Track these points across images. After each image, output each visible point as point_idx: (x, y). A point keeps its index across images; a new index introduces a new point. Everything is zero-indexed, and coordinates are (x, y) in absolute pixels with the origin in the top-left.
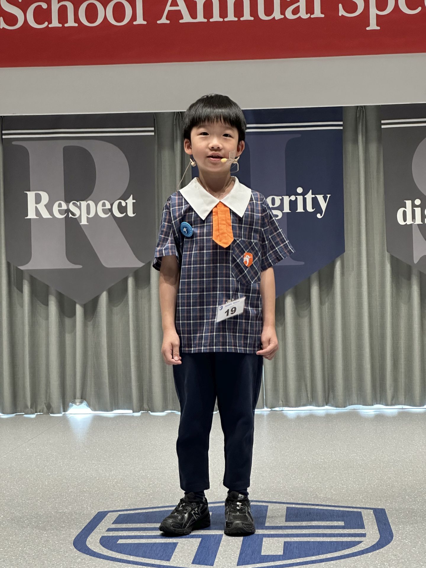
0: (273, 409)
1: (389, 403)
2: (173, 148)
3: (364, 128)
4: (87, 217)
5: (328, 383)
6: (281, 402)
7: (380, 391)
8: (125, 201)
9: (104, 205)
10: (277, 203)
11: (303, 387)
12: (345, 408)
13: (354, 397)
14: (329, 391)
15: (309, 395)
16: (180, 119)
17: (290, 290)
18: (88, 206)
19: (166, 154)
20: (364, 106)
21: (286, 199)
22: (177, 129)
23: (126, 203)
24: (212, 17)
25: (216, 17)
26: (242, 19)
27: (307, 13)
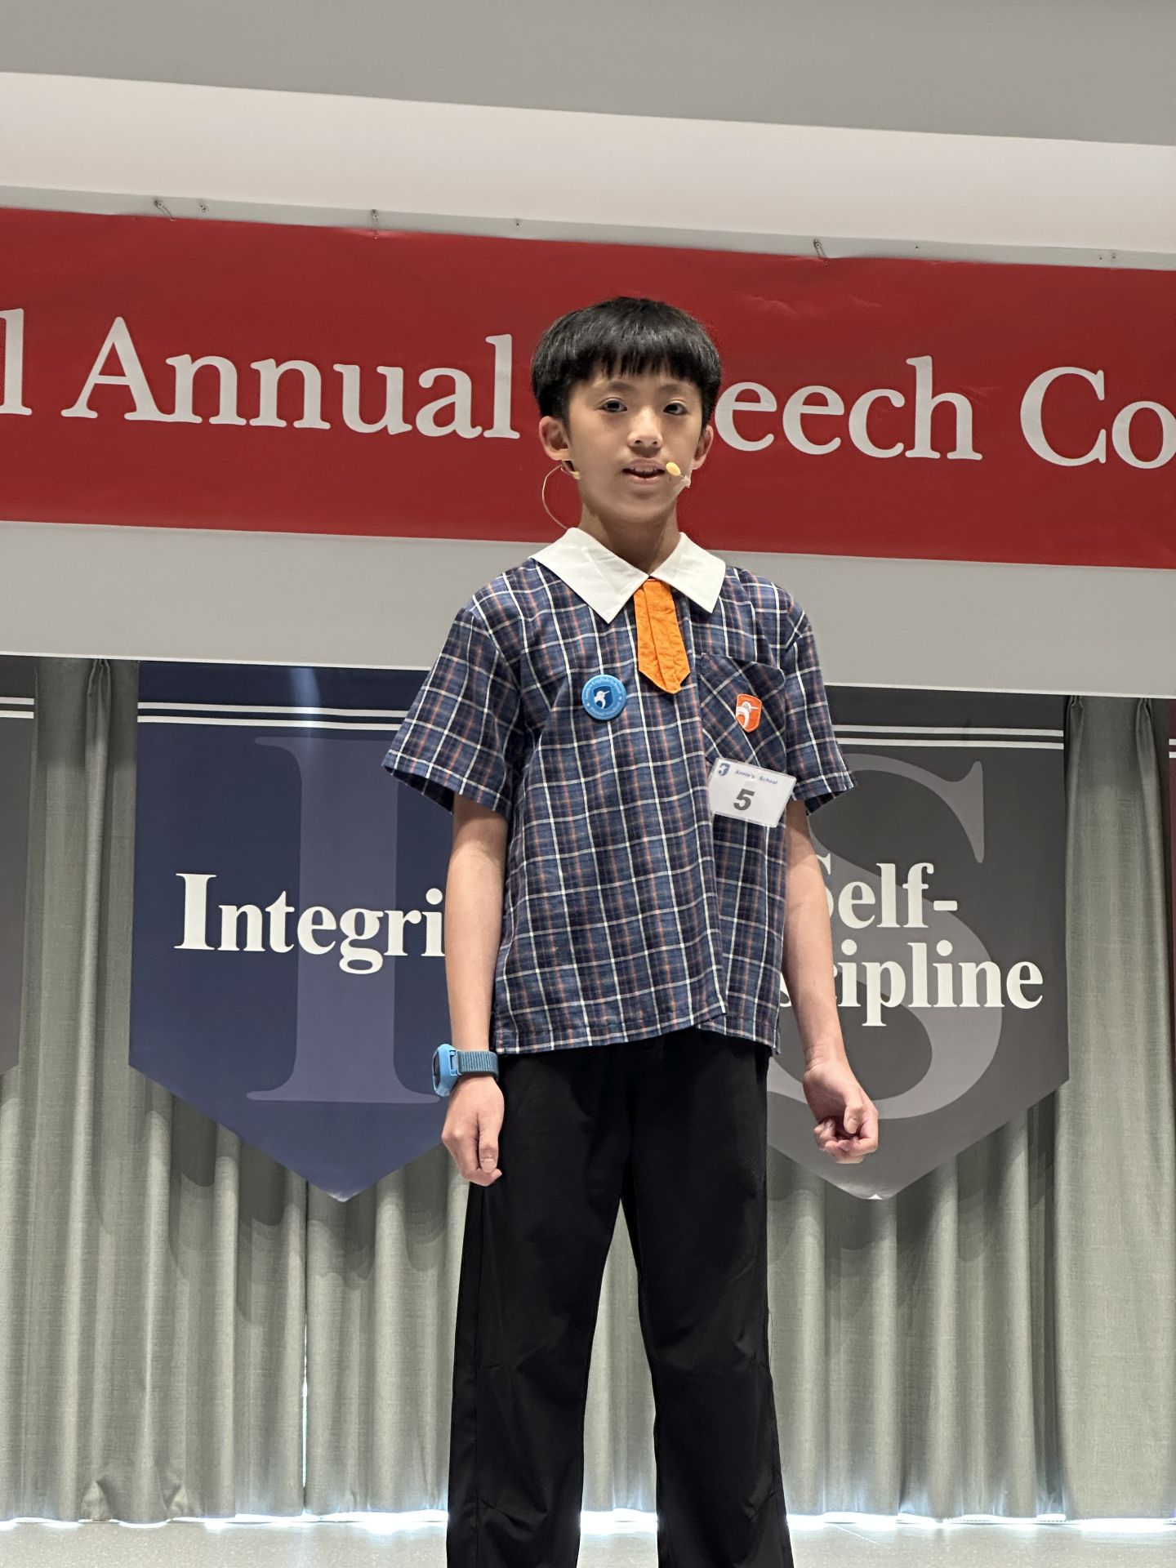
0: (326, 1518)
2: (80, 761)
6: (349, 1497)
7: (628, 1469)
10: (371, 929)
11: (416, 1454)
15: (430, 1478)
16: (106, 680)
17: (392, 1177)
19: (60, 777)
21: (396, 919)
22: (97, 708)
24: (216, 413)
25: (227, 414)
26: (297, 424)
27: (474, 425)
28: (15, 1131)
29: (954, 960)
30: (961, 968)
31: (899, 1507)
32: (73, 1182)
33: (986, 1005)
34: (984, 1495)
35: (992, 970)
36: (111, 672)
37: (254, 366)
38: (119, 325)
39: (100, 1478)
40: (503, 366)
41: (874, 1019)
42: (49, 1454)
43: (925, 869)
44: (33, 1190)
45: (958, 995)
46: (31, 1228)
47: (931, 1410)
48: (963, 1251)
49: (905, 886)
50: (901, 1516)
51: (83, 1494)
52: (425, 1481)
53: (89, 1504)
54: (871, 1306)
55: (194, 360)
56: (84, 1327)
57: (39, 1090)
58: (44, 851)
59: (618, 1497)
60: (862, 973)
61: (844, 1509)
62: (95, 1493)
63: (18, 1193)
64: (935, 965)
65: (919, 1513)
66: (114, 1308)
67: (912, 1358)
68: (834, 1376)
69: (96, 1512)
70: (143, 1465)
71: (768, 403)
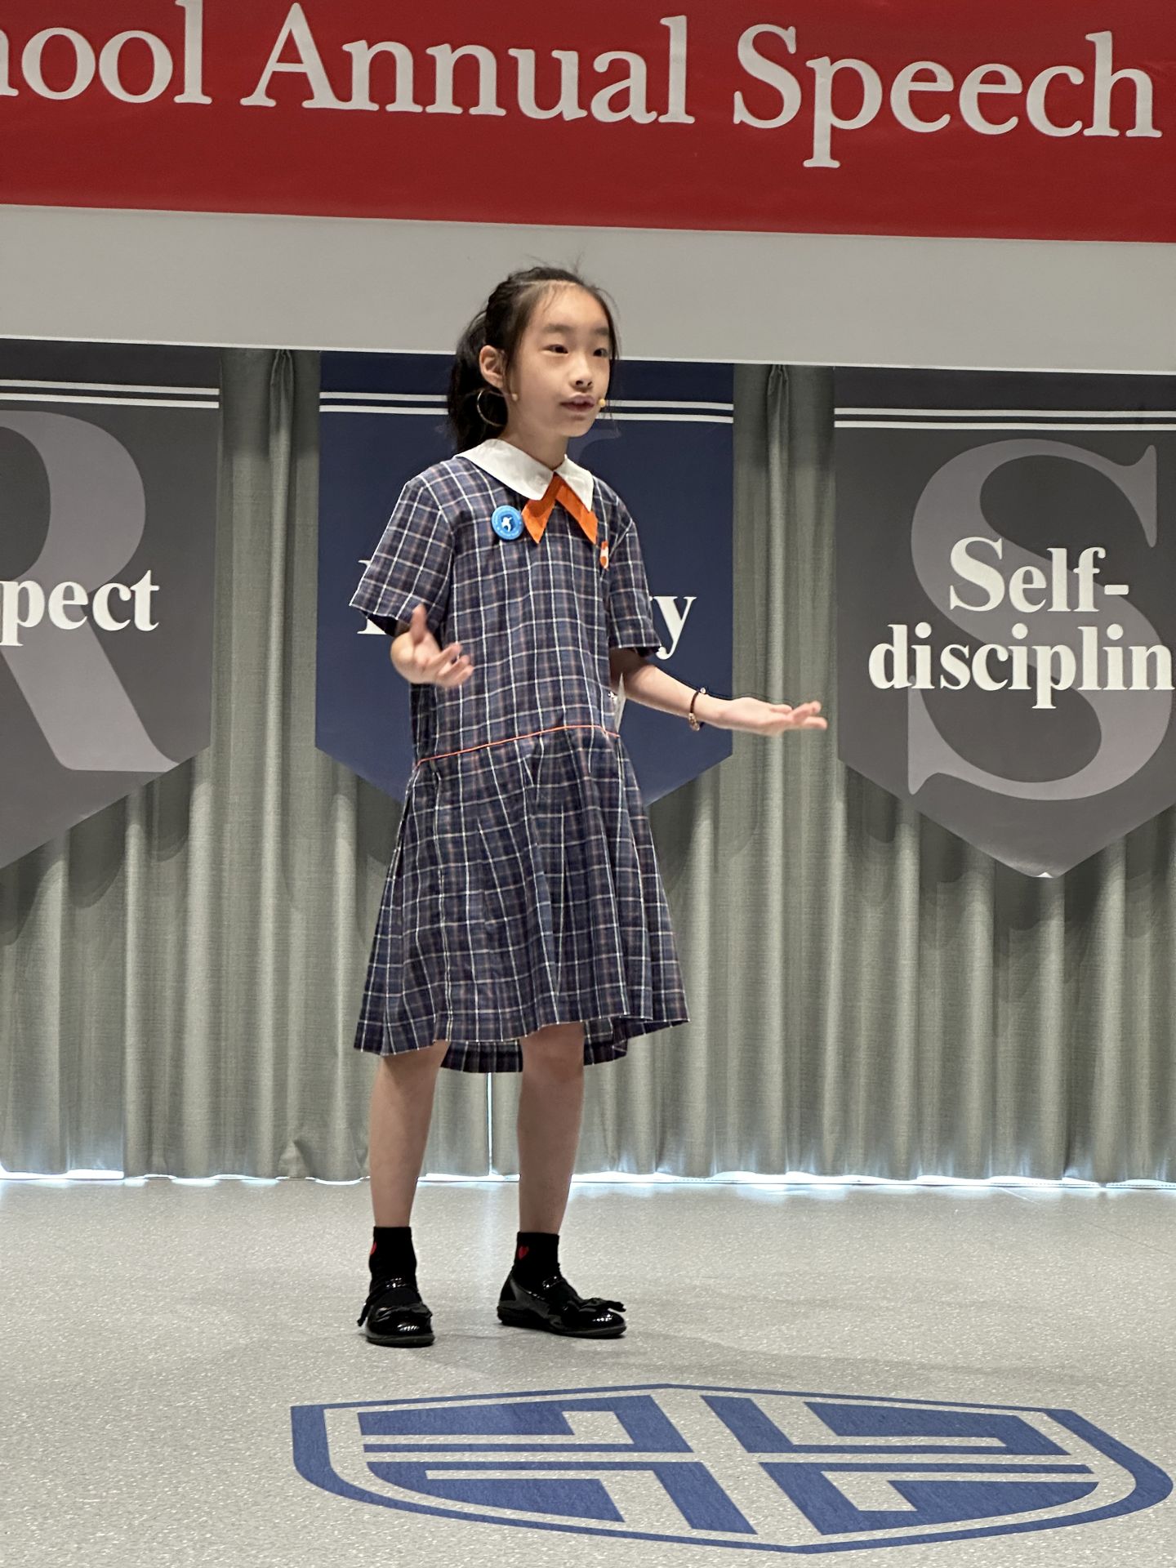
1: (829, 1167)
2: (265, 450)
3: (786, 426)
4: (19, 625)
5: (663, 1111)
7: (801, 1135)
8: (129, 586)
9: (69, 594)
11: (596, 1120)
12: (707, 1180)
13: (732, 1148)
14: (663, 1132)
15: (610, 1142)
16: (289, 371)
18: (24, 596)
19: (245, 466)
20: (787, 366)
22: (280, 398)
23: (133, 593)
24: (393, 100)
25: (404, 101)
26: (473, 111)
27: (649, 110)
28: (209, 810)
29: (1124, 643)
30: (1131, 651)
31: (1064, 1171)
32: (263, 860)
33: (1156, 688)
34: (1148, 1161)
35: (1163, 654)
36: (294, 363)
37: (430, 51)
38: (296, 11)
39: (296, 1138)
40: (678, 49)
41: (1044, 702)
42: (248, 1115)
43: (1096, 553)
44: (226, 867)
45: (1128, 678)
46: (225, 902)
47: (1095, 1081)
48: (1130, 928)
49: (1076, 571)
50: (1066, 1180)
51: (281, 1153)
52: (606, 1145)
53: (287, 1162)
54: (1039, 981)
55: (370, 47)
56: (278, 996)
57: (231, 772)
58: (232, 539)
59: (791, 1161)
60: (1032, 656)
61: (1010, 1172)
62: (291, 1152)
63: (213, 869)
64: (1106, 648)
65: (1082, 1178)
66: (306, 979)
67: (1077, 1031)
68: (1002, 1048)
69: (294, 1170)
70: (337, 1127)
71: (944, 82)
